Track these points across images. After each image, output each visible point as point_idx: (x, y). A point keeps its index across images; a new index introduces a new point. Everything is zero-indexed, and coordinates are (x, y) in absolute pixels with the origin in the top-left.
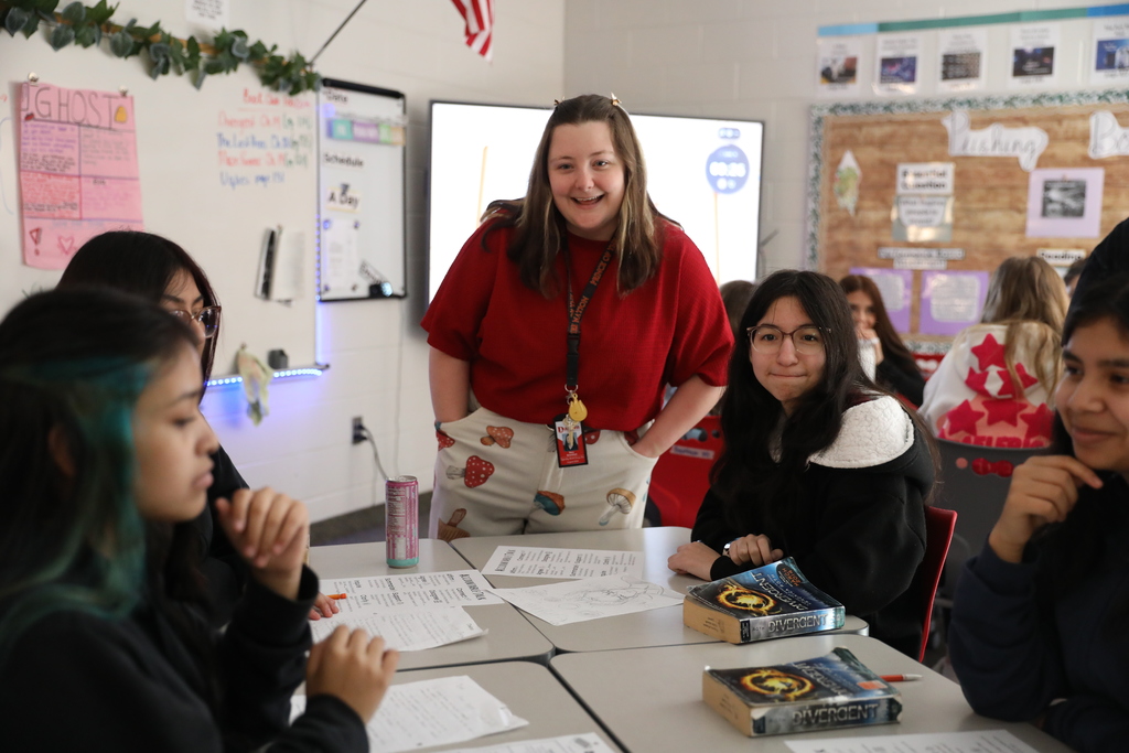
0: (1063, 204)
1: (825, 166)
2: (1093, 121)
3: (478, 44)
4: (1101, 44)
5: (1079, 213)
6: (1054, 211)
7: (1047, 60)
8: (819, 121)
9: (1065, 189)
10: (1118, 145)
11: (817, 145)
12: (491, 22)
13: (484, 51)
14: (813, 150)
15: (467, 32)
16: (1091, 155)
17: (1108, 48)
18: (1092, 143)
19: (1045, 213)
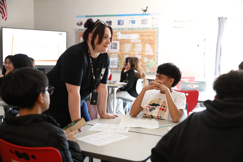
0: (114, 47)
1: (78, 40)
2: (117, 33)
3: (5, 19)
4: (118, 21)
5: (116, 48)
6: (113, 48)
7: (111, 23)
8: (77, 32)
9: (114, 44)
10: (121, 37)
11: (77, 36)
12: (7, 15)
13: (6, 20)
14: (76, 37)
15: (2, 17)
16: (118, 39)
17: (119, 21)
18: (117, 37)
19: (111, 48)
